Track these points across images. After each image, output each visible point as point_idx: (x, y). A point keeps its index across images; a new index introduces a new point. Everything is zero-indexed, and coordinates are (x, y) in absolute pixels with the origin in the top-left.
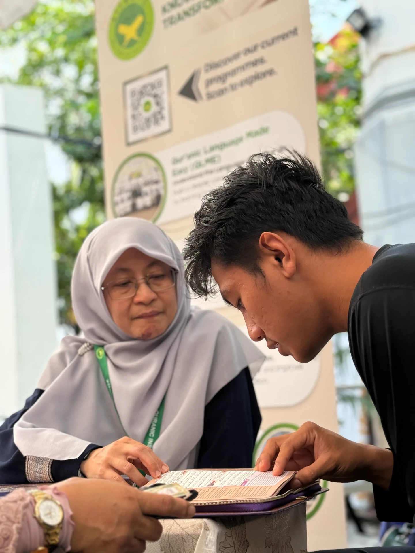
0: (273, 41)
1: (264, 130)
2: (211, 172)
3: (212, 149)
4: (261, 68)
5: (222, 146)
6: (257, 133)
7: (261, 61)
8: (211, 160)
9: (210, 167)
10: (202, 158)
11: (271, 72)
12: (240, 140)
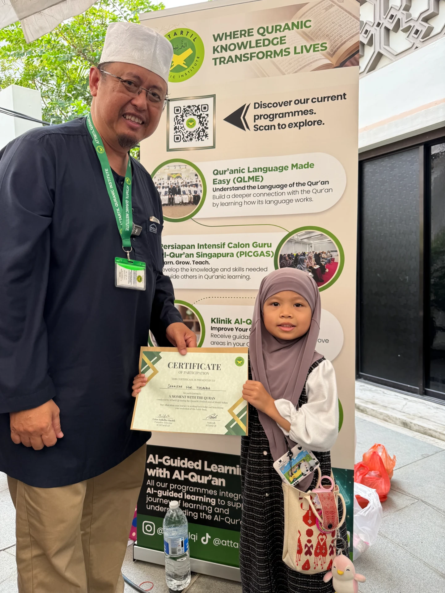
0: (323, 99)
1: (309, 165)
2: (254, 188)
3: (256, 170)
4: (309, 118)
5: (266, 170)
6: (302, 166)
7: (311, 112)
8: (255, 179)
9: (252, 183)
10: (246, 175)
11: (319, 122)
12: (286, 168)
